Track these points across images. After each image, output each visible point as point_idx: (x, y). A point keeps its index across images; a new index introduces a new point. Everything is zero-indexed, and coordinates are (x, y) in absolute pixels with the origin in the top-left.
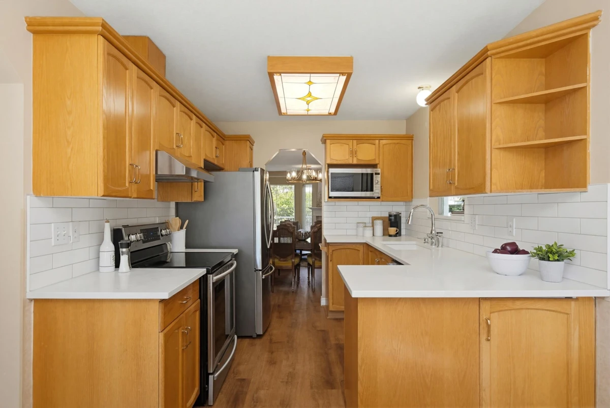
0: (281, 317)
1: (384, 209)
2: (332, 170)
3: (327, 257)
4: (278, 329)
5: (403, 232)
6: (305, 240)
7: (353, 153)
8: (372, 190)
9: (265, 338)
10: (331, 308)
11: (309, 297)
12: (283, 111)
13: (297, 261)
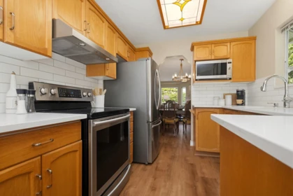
0: (165, 151)
1: (233, 88)
2: (197, 63)
3: (194, 117)
4: (163, 159)
5: (246, 103)
6: (181, 110)
7: (212, 52)
8: (226, 74)
9: (153, 165)
10: (197, 149)
11: (183, 139)
12: (166, 24)
13: (177, 120)
